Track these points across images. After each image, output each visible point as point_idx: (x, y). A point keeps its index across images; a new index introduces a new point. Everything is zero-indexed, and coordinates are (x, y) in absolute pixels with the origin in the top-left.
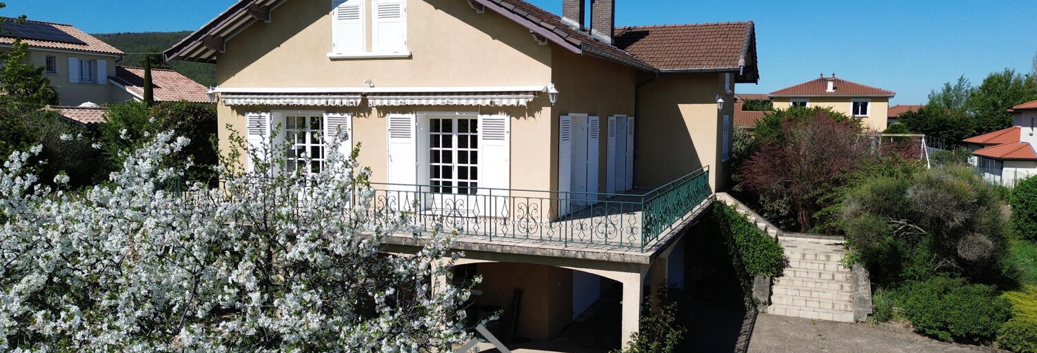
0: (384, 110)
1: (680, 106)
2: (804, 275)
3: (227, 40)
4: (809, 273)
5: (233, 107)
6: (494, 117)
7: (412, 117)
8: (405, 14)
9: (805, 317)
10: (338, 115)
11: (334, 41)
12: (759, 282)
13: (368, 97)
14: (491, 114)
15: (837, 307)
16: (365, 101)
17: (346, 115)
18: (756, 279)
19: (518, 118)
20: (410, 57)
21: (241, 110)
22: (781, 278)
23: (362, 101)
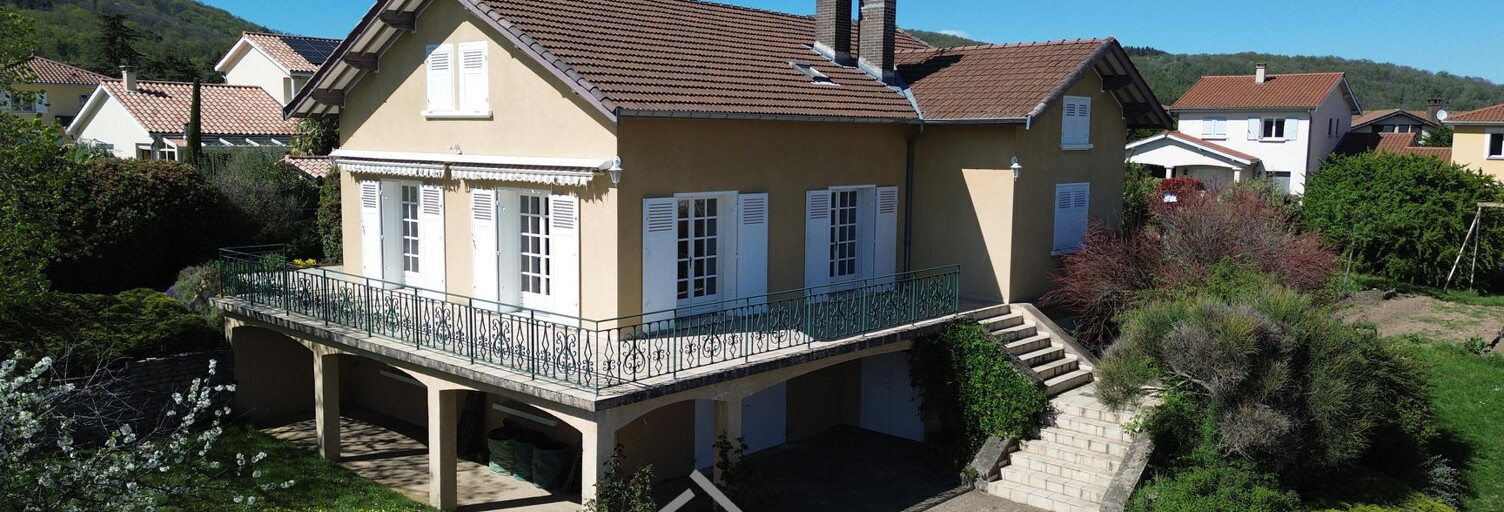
0: (472, 184)
1: (965, 172)
2: (1068, 441)
3: (347, 93)
4: (1075, 440)
5: (352, 174)
6: (564, 198)
7: (491, 193)
8: (486, 62)
9: (1034, 505)
10: (431, 188)
11: (429, 97)
12: (991, 445)
13: (450, 167)
14: (561, 194)
15: (1086, 496)
16: (448, 172)
17: (438, 188)
18: (989, 440)
19: (587, 201)
20: (491, 118)
21: (359, 177)
22: (1033, 442)
23: (445, 172)
